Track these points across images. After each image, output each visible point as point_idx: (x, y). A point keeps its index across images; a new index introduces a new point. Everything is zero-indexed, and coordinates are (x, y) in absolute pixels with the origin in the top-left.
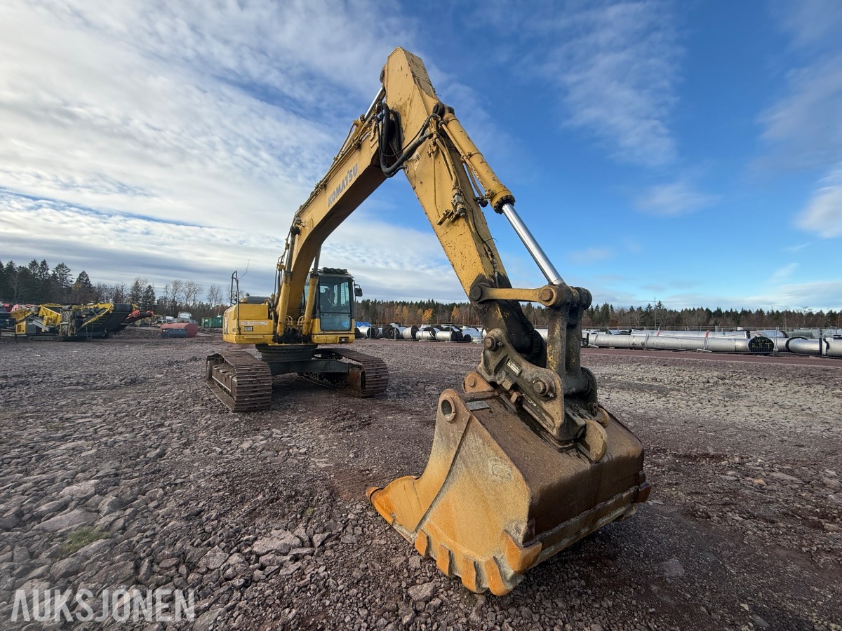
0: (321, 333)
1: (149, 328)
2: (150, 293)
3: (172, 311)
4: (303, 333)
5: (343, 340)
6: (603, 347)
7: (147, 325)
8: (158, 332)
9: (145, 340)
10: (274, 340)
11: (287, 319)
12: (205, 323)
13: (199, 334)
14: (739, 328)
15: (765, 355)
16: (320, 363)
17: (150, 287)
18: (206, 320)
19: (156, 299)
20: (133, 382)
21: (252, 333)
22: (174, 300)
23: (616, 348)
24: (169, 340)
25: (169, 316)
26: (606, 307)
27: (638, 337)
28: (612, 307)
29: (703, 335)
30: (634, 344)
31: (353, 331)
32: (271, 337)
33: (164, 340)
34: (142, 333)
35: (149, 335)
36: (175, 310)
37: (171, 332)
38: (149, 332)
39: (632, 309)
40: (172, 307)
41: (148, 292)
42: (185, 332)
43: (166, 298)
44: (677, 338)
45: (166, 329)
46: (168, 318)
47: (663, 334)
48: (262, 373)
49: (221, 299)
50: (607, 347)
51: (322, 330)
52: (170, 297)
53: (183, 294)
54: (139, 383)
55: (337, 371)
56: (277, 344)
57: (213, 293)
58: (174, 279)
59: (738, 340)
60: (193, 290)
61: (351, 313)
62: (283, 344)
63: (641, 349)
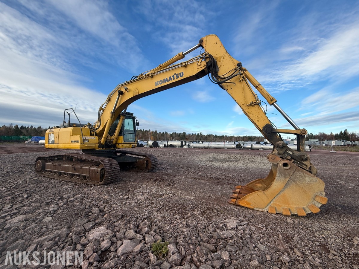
0: (124, 143)
4: (113, 143)
5: (133, 146)
6: (195, 148)
10: (99, 147)
11: (107, 136)
14: (227, 141)
15: (240, 149)
16: (121, 158)
21: (88, 143)
23: (200, 148)
26: (184, 133)
27: (206, 144)
28: (186, 133)
29: (223, 143)
30: (205, 147)
31: (136, 142)
32: (97, 145)
39: (193, 134)
44: (217, 144)
47: (213, 143)
48: (114, 163)
50: (196, 148)
51: (124, 142)
55: (130, 161)
56: (101, 149)
59: (232, 145)
61: (135, 134)
62: (104, 149)
63: (207, 148)
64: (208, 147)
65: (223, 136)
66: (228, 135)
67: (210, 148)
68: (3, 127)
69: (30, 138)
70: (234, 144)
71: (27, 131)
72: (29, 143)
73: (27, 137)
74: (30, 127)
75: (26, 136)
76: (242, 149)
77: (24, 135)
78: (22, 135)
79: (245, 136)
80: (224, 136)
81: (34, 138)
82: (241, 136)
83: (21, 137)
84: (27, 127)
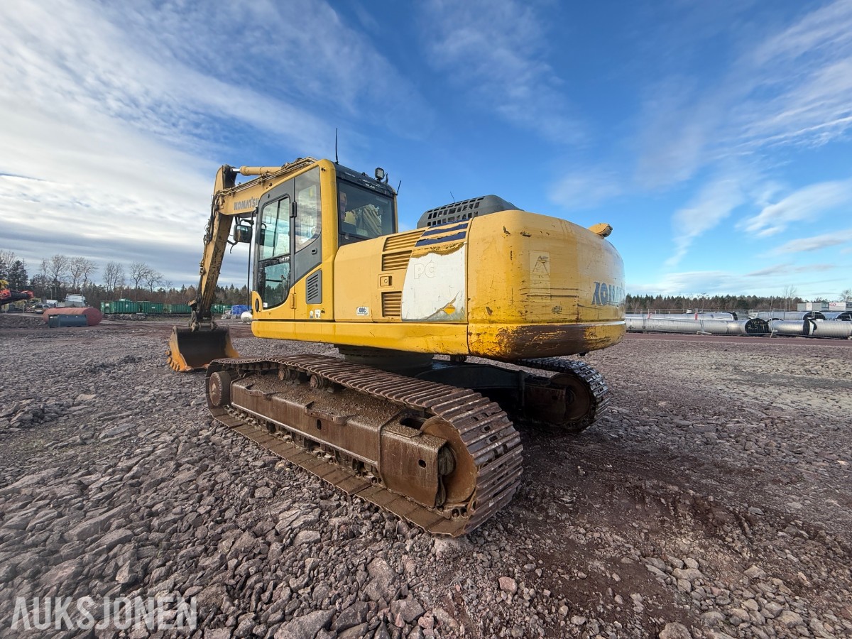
1: (24, 315)
2: (20, 270)
3: (54, 292)
7: (20, 311)
8: (40, 319)
9: (22, 330)
12: (106, 308)
13: (103, 322)
15: (760, 336)
17: (18, 263)
18: (107, 305)
19: (29, 278)
20: (39, 418)
22: (55, 280)
24: (59, 330)
25: (50, 299)
30: (631, 328)
33: (55, 330)
34: (15, 320)
35: (27, 324)
36: (59, 293)
37: (63, 320)
38: (26, 320)
40: (53, 288)
41: (15, 269)
42: (84, 319)
43: (43, 278)
45: (54, 316)
46: (49, 301)
49: (123, 280)
52: (50, 275)
53: (69, 273)
54: (53, 419)
57: (111, 271)
58: (54, 254)
60: (82, 268)
63: (640, 332)
64: (644, 327)
65: (649, 299)
66: (665, 295)
67: (648, 331)
68: (189, 289)
69: (230, 307)
70: (733, 319)
71: (226, 297)
72: (227, 318)
73: (224, 307)
74: (229, 288)
75: (223, 304)
76: (773, 337)
77: (221, 303)
78: (217, 303)
79: (725, 295)
80: (655, 298)
81: (235, 307)
82: (711, 295)
83: (216, 307)
84: (224, 288)
